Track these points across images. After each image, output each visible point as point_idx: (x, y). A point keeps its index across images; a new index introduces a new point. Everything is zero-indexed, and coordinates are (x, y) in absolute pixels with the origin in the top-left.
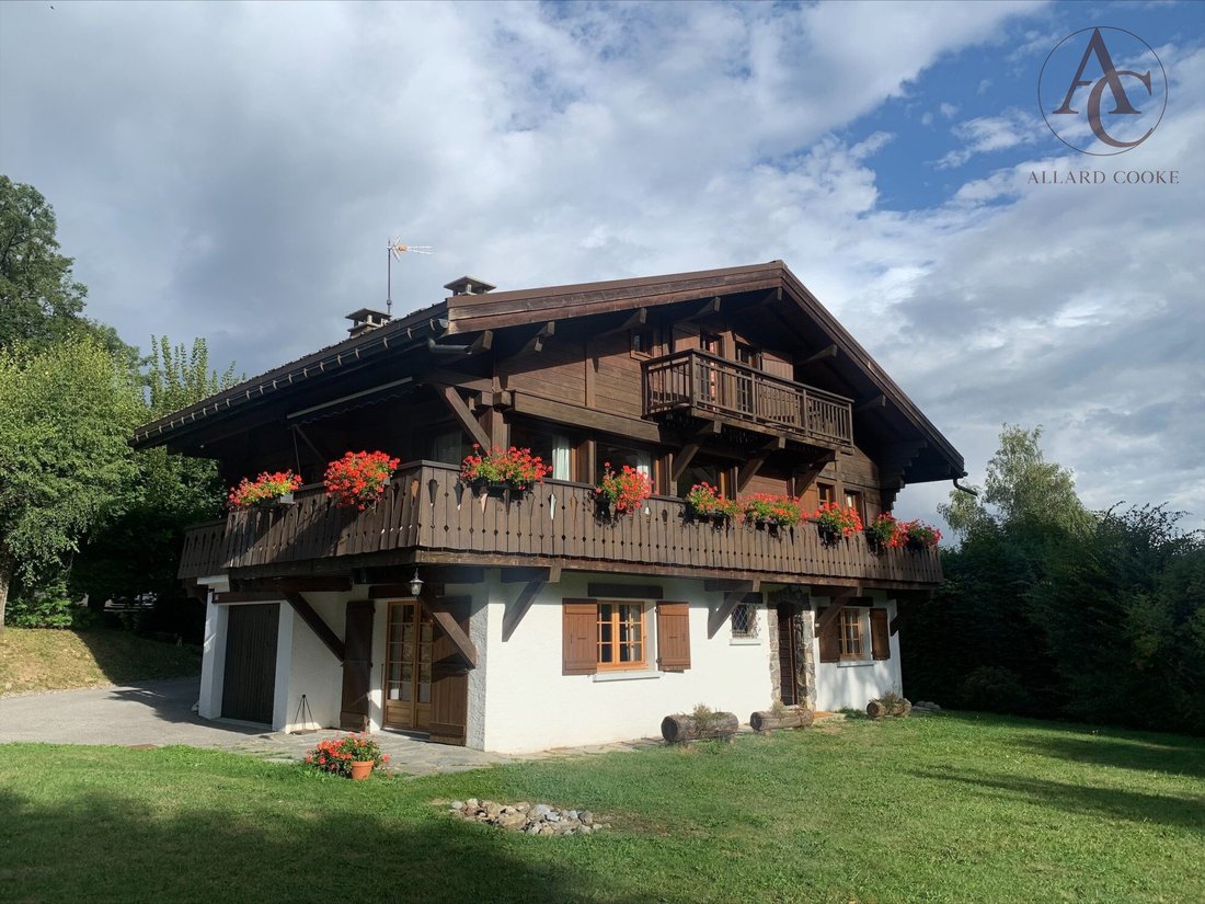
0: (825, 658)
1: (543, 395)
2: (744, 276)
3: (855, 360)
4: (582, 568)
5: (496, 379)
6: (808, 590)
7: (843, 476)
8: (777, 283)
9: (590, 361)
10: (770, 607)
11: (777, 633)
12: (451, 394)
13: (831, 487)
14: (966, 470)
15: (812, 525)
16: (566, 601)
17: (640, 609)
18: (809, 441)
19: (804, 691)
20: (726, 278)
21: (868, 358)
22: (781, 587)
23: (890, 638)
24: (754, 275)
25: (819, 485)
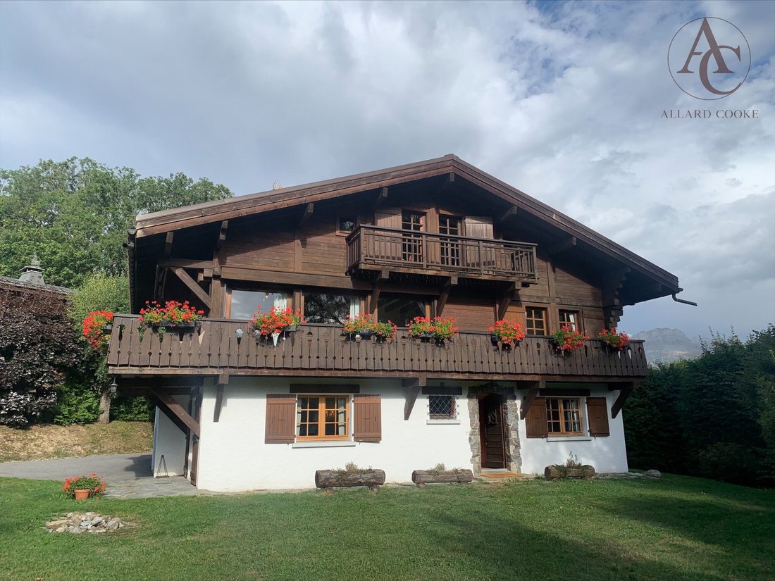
0: (531, 434)
1: (257, 267)
2: (414, 170)
3: (538, 214)
4: (249, 374)
5: (216, 261)
6: (515, 385)
7: (558, 300)
8: (449, 170)
9: (298, 242)
10: (469, 397)
11: (477, 417)
12: (179, 273)
13: (545, 309)
14: (680, 286)
15: (484, 338)
16: (269, 396)
17: (345, 400)
18: (486, 277)
19: (509, 458)
20: (392, 174)
21: (552, 211)
22: (484, 383)
23: (610, 420)
24: (423, 168)
25: (527, 307)
